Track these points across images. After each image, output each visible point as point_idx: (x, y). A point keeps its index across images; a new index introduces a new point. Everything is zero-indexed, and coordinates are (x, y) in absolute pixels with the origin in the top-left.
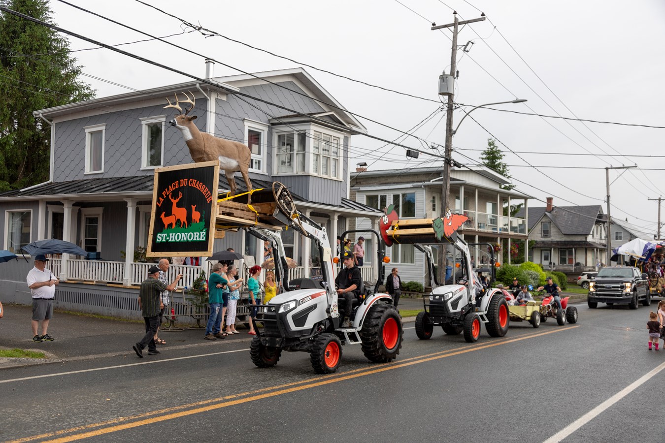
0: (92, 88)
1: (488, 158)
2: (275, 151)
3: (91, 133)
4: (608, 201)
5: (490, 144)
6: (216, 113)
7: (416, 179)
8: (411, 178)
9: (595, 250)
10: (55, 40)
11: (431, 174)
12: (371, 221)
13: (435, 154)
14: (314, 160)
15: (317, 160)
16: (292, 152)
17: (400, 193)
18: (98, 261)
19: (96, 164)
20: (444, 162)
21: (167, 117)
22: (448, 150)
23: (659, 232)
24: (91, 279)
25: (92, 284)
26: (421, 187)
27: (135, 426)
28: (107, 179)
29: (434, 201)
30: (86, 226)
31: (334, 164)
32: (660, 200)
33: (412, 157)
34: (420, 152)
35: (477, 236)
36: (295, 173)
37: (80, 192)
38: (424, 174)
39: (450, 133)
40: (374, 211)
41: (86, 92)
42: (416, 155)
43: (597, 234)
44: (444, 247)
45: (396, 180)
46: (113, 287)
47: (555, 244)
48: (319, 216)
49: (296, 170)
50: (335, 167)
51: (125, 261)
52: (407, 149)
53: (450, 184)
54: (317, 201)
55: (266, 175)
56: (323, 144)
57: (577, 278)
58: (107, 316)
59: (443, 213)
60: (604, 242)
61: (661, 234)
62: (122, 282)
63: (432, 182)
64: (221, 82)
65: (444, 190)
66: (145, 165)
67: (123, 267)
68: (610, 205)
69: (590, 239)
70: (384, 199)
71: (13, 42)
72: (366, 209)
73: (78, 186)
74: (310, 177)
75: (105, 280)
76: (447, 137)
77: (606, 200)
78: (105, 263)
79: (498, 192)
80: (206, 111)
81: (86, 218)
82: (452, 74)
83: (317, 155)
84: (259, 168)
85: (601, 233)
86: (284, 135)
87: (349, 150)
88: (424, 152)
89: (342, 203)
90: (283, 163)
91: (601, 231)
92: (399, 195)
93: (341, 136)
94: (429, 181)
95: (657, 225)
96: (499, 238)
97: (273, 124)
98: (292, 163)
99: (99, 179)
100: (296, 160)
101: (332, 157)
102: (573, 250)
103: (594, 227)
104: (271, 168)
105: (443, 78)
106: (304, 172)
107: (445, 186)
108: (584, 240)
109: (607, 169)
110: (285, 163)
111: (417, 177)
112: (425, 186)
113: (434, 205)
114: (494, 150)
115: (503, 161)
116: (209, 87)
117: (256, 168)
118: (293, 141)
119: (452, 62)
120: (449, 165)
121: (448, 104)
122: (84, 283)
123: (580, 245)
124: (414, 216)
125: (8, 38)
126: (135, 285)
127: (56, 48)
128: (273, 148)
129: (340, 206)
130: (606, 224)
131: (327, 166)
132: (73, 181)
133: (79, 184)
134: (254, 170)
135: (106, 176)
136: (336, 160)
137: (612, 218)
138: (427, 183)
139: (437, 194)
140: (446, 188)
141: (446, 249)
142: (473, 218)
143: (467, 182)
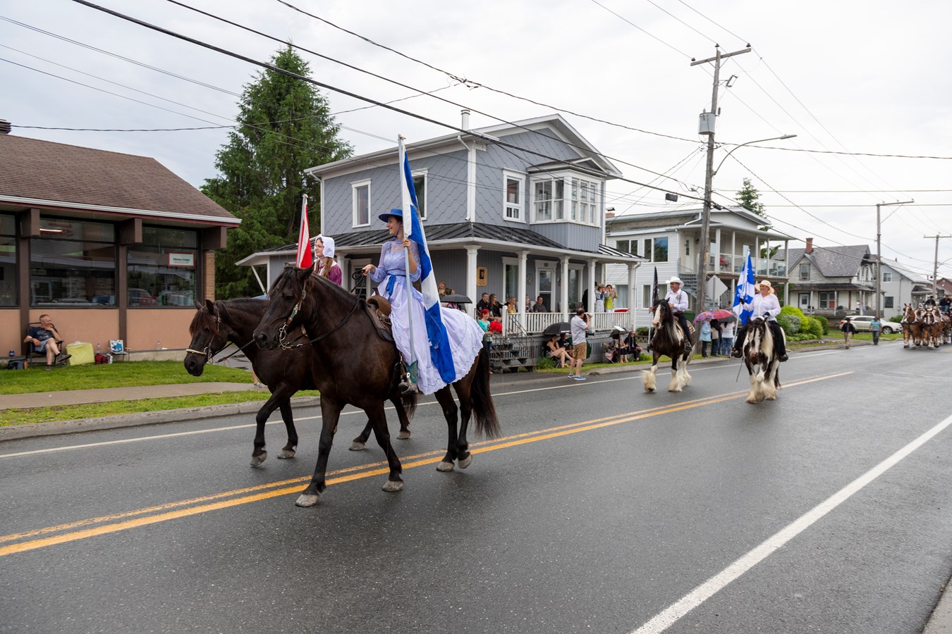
0: (351, 145)
1: (743, 199)
2: (533, 199)
3: (358, 189)
4: (878, 241)
5: (745, 184)
6: (477, 164)
7: (669, 223)
9: (860, 292)
10: (316, 99)
11: (686, 217)
13: (694, 196)
14: (571, 207)
15: (574, 207)
16: (549, 200)
17: (652, 238)
19: (364, 218)
20: (703, 205)
21: (429, 170)
22: (708, 191)
23: (935, 273)
26: (674, 231)
28: (374, 231)
29: (687, 245)
31: (591, 211)
32: (938, 237)
33: (671, 200)
34: (679, 195)
35: (733, 280)
36: (552, 221)
37: (351, 245)
39: (710, 173)
40: (631, 257)
41: (346, 148)
42: (675, 199)
43: (863, 275)
47: (815, 287)
48: (577, 263)
49: (554, 218)
50: (592, 213)
52: (666, 193)
54: (575, 248)
55: (524, 224)
56: (581, 190)
57: (838, 322)
59: (703, 256)
60: (871, 284)
61: (938, 274)
63: (685, 226)
64: (481, 133)
65: (703, 233)
68: (881, 245)
69: (854, 281)
70: (635, 243)
71: (280, 105)
72: (624, 255)
73: (348, 239)
74: (568, 224)
76: (707, 178)
77: (876, 239)
79: (756, 234)
80: (467, 161)
82: (713, 112)
83: (575, 202)
84: (517, 217)
85: (867, 275)
86: (541, 184)
87: (605, 195)
89: (599, 249)
90: (541, 211)
91: (867, 272)
92: (650, 240)
93: (598, 181)
94: (683, 224)
95: (934, 265)
97: (530, 173)
98: (549, 210)
99: (366, 232)
100: (554, 208)
101: (589, 204)
102: (836, 293)
103: (860, 269)
104: (529, 217)
105: (704, 116)
106: (562, 220)
107: (704, 229)
108: (848, 282)
109: (878, 206)
111: (669, 220)
112: (679, 230)
113: (688, 249)
114: (750, 189)
115: (759, 201)
116: (471, 138)
117: (514, 217)
118: (551, 189)
119: (713, 99)
120: (708, 208)
121: (709, 144)
123: (842, 287)
124: (667, 261)
125: (275, 101)
127: (317, 107)
128: (530, 197)
129: (597, 252)
130: (873, 265)
131: (583, 212)
132: (343, 235)
133: (349, 237)
134: (512, 219)
135: (373, 229)
136: (593, 206)
137: (881, 259)
138: (680, 227)
139: (691, 238)
140: (706, 231)
141: (705, 293)
143: (724, 225)
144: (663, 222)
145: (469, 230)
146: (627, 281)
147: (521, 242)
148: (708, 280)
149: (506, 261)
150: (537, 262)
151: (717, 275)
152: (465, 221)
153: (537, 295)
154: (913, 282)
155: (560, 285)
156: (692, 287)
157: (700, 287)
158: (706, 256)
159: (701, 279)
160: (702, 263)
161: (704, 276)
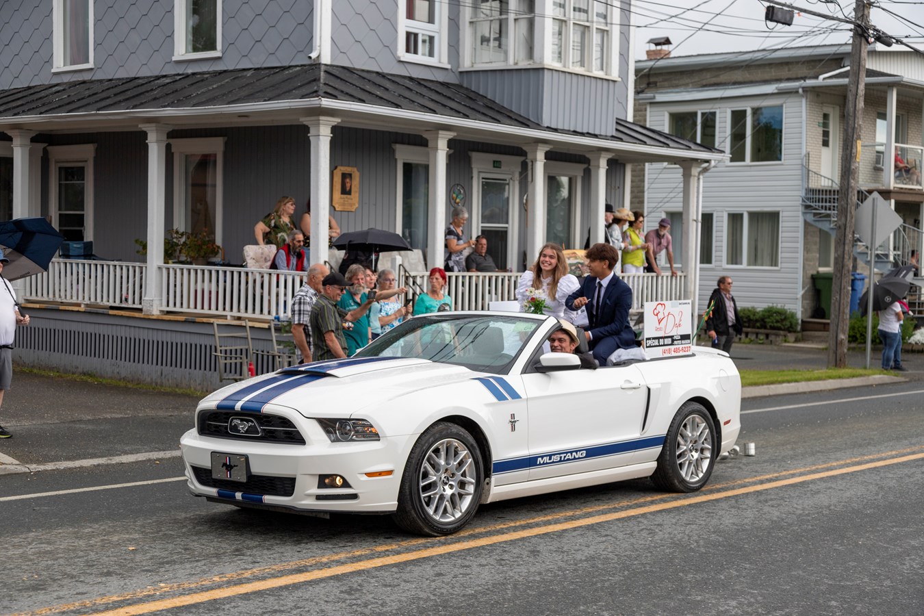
2: (467, 13)
7: (785, 73)
8: (773, 70)
11: (821, 61)
12: (681, 170)
13: (831, 14)
14: (554, 34)
15: (560, 34)
16: (503, 17)
17: (748, 107)
18: (90, 262)
19: (78, 50)
20: (851, 34)
22: (863, 4)
24: (74, 300)
25: (78, 311)
26: (797, 92)
27: (193, 602)
28: (101, 81)
29: (825, 125)
30: (60, 185)
31: (599, 42)
33: (778, 22)
34: (796, 11)
36: (511, 64)
37: (46, 112)
38: (804, 63)
40: (689, 148)
42: (788, 18)
44: (848, 229)
45: (738, 75)
46: (122, 316)
48: (566, 161)
49: (515, 57)
50: (602, 50)
51: (145, 261)
52: (767, 4)
53: (866, 85)
54: (560, 127)
55: (447, 69)
58: (111, 378)
59: (848, 152)
62: (140, 307)
63: (822, 80)
65: (850, 97)
66: (181, 49)
67: (141, 273)
70: (709, 121)
72: (671, 144)
73: (41, 98)
74: (546, 71)
75: (105, 303)
78: (103, 265)
81: (60, 168)
83: (562, 21)
84: (431, 54)
87: (632, 9)
88: (805, 11)
89: (617, 130)
90: (485, 40)
92: (745, 111)
94: (817, 77)
98: (503, 40)
99: (84, 82)
100: (515, 34)
101: (595, 26)
104: (458, 53)
106: (531, 62)
107: (853, 88)
110: (488, 40)
111: (786, 69)
112: (806, 90)
113: (826, 134)
117: (424, 54)
120: (863, 40)
122: (62, 308)
124: (780, 160)
126: (169, 313)
128: (461, 8)
129: (613, 136)
131: (583, 47)
132: (29, 88)
133: (43, 94)
134: (421, 58)
135: (99, 76)
136: (603, 32)
138: (810, 83)
139: (834, 108)
140: (857, 94)
141: (854, 233)
142: (918, 163)
143: (904, 80)
144: (773, 73)
145: (315, 80)
146: (681, 204)
147: (434, 112)
148: (859, 202)
149: (404, 154)
150: (475, 156)
151: (886, 194)
152: (307, 62)
153: (476, 232)
155: (526, 210)
156: (833, 219)
157: (843, 219)
158: (854, 151)
159: (845, 201)
160: (848, 165)
161: (850, 194)
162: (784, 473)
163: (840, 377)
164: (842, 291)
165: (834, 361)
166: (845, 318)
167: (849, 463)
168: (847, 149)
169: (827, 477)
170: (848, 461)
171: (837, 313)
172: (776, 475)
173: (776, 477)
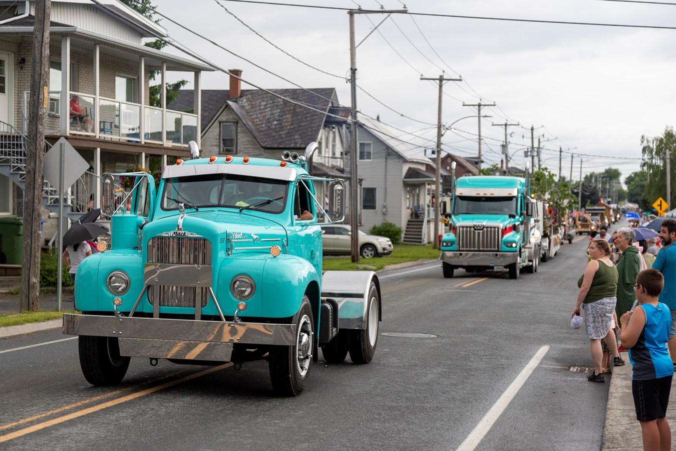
4: (353, 80)
23: (439, 144)
32: (441, 79)
35: (99, 150)
43: (327, 147)
44: (37, 174)
59: (36, 97)
60: (339, 163)
61: (442, 147)
68: (357, 89)
77: (350, 78)
79: (142, 54)
85: (334, 146)
91: (334, 140)
95: (436, 130)
96: (144, 155)
103: (322, 132)
109: (351, 13)
130: (344, 126)
137: (358, 114)
139: (8, 54)
140: (42, 42)
141: (43, 177)
142: (88, 111)
143: (77, 30)
148: (47, 148)
151: (66, 138)
154: (405, 161)
156: (13, 164)
157: (32, 164)
158: (41, 97)
159: (34, 146)
160: (35, 111)
161: (38, 139)
162: (22, 422)
163: (36, 321)
164: (33, 235)
165: (27, 304)
166: (36, 261)
167: (80, 406)
168: (35, 95)
169: (65, 421)
170: (79, 404)
171: (29, 257)
172: (14, 424)
173: (15, 426)
